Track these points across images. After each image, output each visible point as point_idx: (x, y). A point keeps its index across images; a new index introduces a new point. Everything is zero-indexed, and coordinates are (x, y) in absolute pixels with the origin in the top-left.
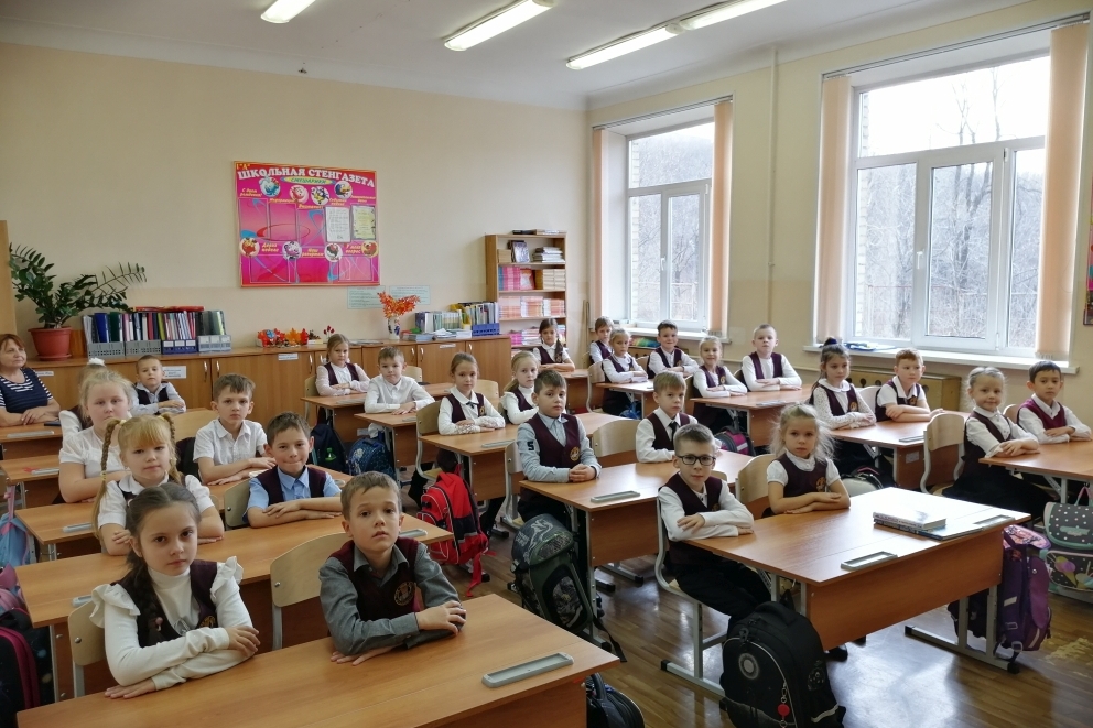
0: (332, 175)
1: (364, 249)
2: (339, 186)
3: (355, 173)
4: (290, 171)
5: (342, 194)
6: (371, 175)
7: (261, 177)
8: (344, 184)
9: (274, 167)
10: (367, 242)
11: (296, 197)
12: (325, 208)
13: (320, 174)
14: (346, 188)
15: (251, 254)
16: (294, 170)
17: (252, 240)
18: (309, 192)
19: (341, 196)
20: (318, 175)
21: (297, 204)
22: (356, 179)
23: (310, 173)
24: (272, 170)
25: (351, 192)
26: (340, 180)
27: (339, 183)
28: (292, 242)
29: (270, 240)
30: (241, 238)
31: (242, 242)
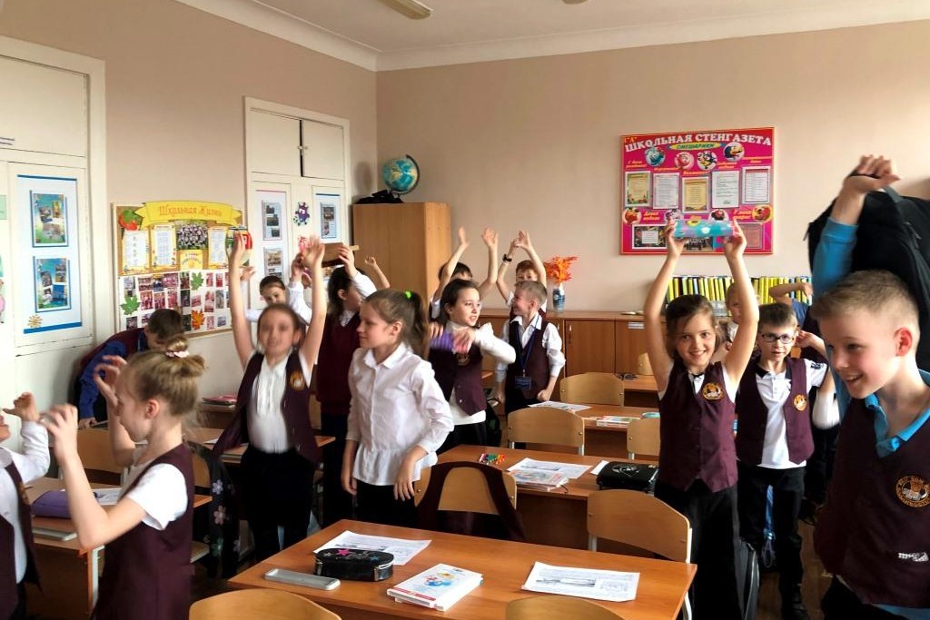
0: (721, 137)
1: (755, 214)
2: (729, 148)
3: (749, 132)
4: (676, 139)
5: (732, 156)
6: (768, 133)
7: (647, 148)
8: (736, 146)
9: (660, 136)
10: (759, 207)
11: (682, 164)
12: (711, 173)
13: (709, 138)
14: (737, 150)
15: (634, 222)
16: (680, 137)
17: (634, 209)
18: (696, 158)
19: (731, 159)
20: (706, 139)
21: (681, 171)
22: (750, 139)
23: (697, 138)
24: (658, 139)
25: (743, 153)
26: (731, 141)
27: (729, 145)
28: (674, 210)
29: (651, 208)
30: (625, 208)
31: (625, 211)
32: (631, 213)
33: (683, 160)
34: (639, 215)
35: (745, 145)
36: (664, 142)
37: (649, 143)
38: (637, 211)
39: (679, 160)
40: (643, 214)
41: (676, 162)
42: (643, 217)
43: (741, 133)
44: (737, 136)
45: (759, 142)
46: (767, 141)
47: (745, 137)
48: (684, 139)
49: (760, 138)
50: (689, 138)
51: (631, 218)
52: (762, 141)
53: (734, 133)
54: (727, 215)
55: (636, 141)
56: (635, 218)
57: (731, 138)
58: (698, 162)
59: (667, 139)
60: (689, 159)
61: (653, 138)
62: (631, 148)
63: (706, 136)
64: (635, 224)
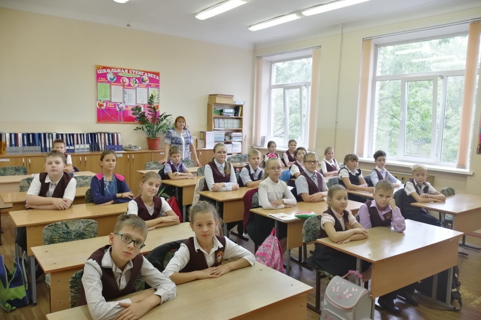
0: (140, 73)
3: (151, 73)
4: (121, 71)
6: (157, 74)
7: (108, 73)
9: (114, 68)
11: (123, 82)
12: (136, 88)
13: (135, 72)
14: (146, 79)
16: (123, 70)
17: (102, 101)
18: (130, 80)
19: (143, 83)
20: (134, 73)
21: (124, 86)
22: (151, 75)
23: (130, 72)
24: (113, 70)
25: (148, 81)
26: (144, 75)
27: (143, 77)
28: (121, 103)
29: (111, 101)
30: (98, 100)
31: (98, 102)
32: (101, 103)
33: (124, 81)
34: (105, 104)
35: (149, 78)
36: (116, 71)
37: (109, 71)
38: (104, 102)
39: (123, 81)
40: (106, 104)
41: (121, 81)
42: (106, 105)
43: (148, 72)
44: (146, 73)
45: (154, 77)
46: (157, 78)
47: (149, 74)
48: (124, 71)
49: (155, 76)
50: (126, 71)
51: (101, 106)
52: (156, 77)
53: (145, 72)
54: (142, 107)
55: (102, 69)
56: (103, 106)
57: (144, 74)
58: (131, 83)
59: (117, 70)
60: (127, 81)
61: (111, 69)
62: (100, 72)
63: (134, 71)
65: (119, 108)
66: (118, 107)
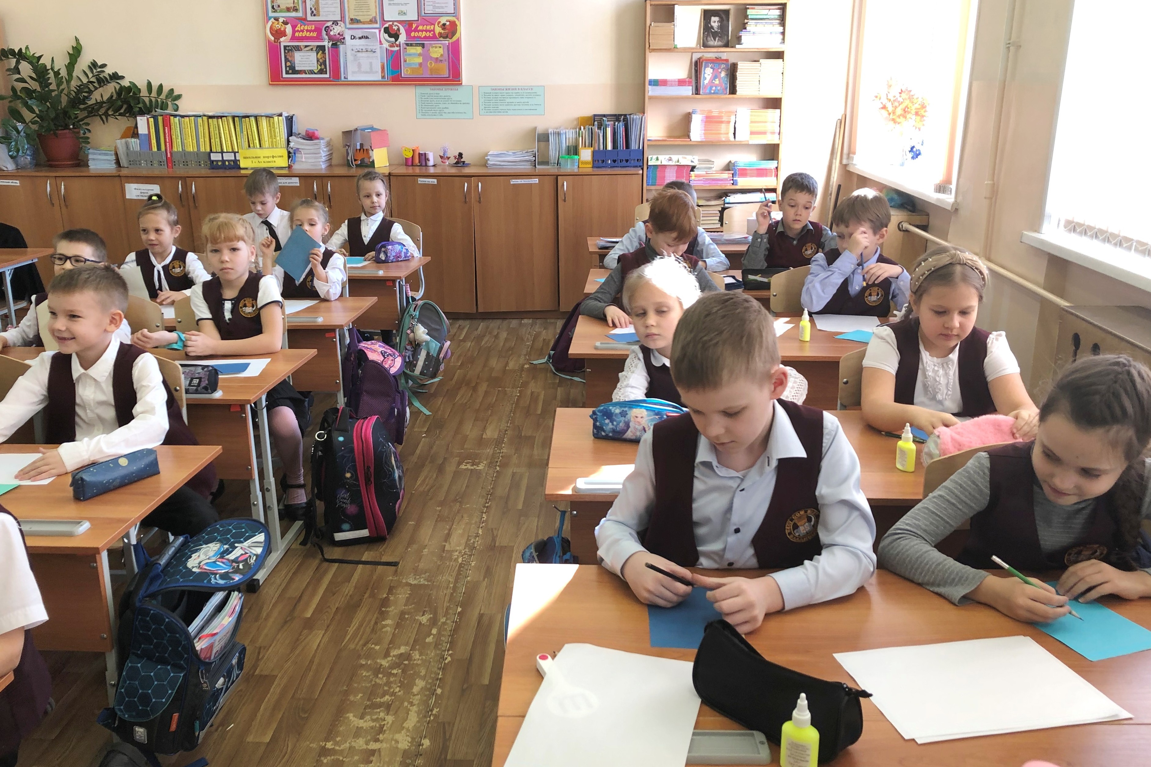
1: (438, 30)
10: (443, 20)
15: (282, 39)
17: (281, 20)
28: (335, 23)
29: (305, 19)
30: (269, 18)
31: (270, 23)
32: (278, 26)
34: (289, 29)
38: (285, 23)
40: (294, 27)
42: (294, 31)
51: (278, 34)
54: (402, 31)
56: (283, 34)
64: (284, 41)
65: (330, 38)
66: (328, 34)
